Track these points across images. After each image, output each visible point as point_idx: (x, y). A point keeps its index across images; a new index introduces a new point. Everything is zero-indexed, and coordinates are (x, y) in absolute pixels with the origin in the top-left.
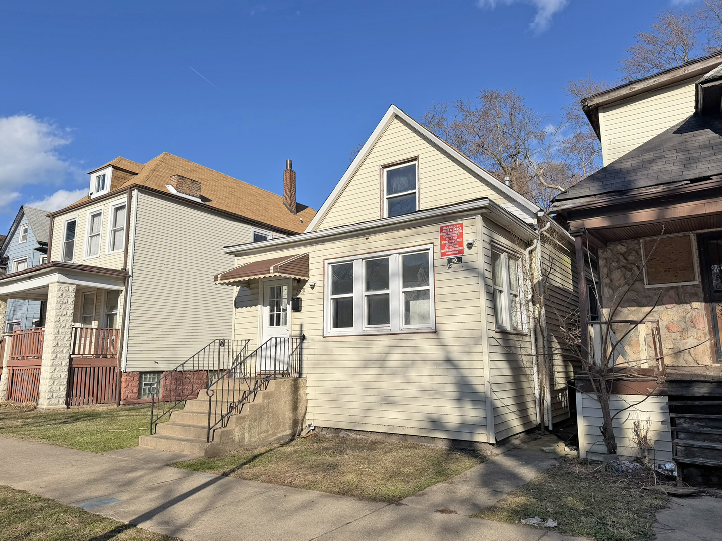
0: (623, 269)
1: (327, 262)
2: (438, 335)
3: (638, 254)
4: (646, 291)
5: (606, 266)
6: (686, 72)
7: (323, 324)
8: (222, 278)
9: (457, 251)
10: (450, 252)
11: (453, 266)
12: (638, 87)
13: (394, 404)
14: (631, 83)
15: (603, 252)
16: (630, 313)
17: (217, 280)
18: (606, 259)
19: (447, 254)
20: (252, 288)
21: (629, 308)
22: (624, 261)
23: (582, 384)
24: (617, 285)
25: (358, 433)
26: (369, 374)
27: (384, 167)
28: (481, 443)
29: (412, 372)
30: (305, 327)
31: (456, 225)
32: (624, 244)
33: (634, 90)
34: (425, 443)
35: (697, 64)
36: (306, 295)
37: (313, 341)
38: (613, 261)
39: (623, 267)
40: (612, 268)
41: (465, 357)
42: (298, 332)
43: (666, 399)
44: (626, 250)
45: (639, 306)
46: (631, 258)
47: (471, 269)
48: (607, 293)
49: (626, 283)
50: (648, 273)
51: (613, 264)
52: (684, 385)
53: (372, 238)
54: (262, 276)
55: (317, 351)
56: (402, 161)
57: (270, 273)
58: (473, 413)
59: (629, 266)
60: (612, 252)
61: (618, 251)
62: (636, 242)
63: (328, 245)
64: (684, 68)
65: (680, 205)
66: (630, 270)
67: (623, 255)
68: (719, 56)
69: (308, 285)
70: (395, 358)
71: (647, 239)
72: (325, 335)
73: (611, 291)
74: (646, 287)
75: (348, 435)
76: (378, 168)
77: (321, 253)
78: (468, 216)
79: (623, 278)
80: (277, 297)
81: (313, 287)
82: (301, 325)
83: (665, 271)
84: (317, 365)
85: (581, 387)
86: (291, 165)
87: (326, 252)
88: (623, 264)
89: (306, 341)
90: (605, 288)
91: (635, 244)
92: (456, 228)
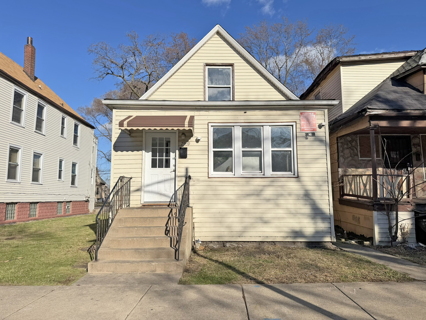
0: (350, 149)
1: (209, 124)
2: (299, 178)
3: (356, 142)
4: (359, 161)
5: (341, 147)
6: (383, 57)
7: (208, 169)
8: (129, 125)
9: (312, 129)
10: (308, 129)
11: (309, 138)
12: (363, 58)
13: (266, 222)
14: (360, 55)
15: (341, 139)
16: (352, 171)
17: (123, 126)
18: (342, 143)
19: (305, 130)
20: (133, 137)
21: (352, 169)
22: (350, 145)
23: (377, 207)
24: (347, 157)
25: (238, 243)
26: (247, 203)
27: (207, 65)
28: (326, 242)
29: (282, 202)
30: (190, 170)
31: (311, 113)
32: (350, 136)
33: (361, 59)
34: (289, 245)
35: (387, 55)
36: (191, 146)
37: (198, 180)
38: (345, 145)
39: (350, 148)
40: (344, 148)
41: (318, 193)
42: (184, 174)
43: (413, 213)
44: (351, 139)
45: (356, 168)
46: (353, 144)
47: (321, 141)
48: (342, 161)
49: (351, 156)
50: (360, 152)
51: (345, 146)
52: (422, 206)
53: (249, 113)
54: (147, 128)
55: (201, 188)
56: (221, 64)
57: (184, 127)
58: (322, 226)
59: (352, 148)
60: (345, 140)
61: (347, 139)
62: (356, 136)
63: (212, 113)
64: (382, 55)
65: (420, 121)
66: (353, 150)
67: (350, 141)
68: (396, 54)
69: (193, 139)
70: (269, 192)
71: (361, 135)
72: (209, 177)
73: (344, 159)
74: (360, 159)
75: (232, 245)
76: (202, 64)
77: (206, 118)
78: (320, 108)
79: (349, 153)
80: (167, 146)
81: (197, 141)
82: (187, 169)
83: (368, 152)
84: (202, 198)
85: (378, 208)
86: (32, 41)
87: (210, 118)
88: (350, 146)
89: (192, 180)
90: (341, 158)
91: (355, 137)
92: (311, 114)
